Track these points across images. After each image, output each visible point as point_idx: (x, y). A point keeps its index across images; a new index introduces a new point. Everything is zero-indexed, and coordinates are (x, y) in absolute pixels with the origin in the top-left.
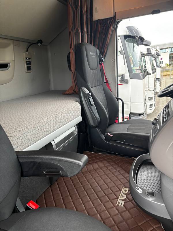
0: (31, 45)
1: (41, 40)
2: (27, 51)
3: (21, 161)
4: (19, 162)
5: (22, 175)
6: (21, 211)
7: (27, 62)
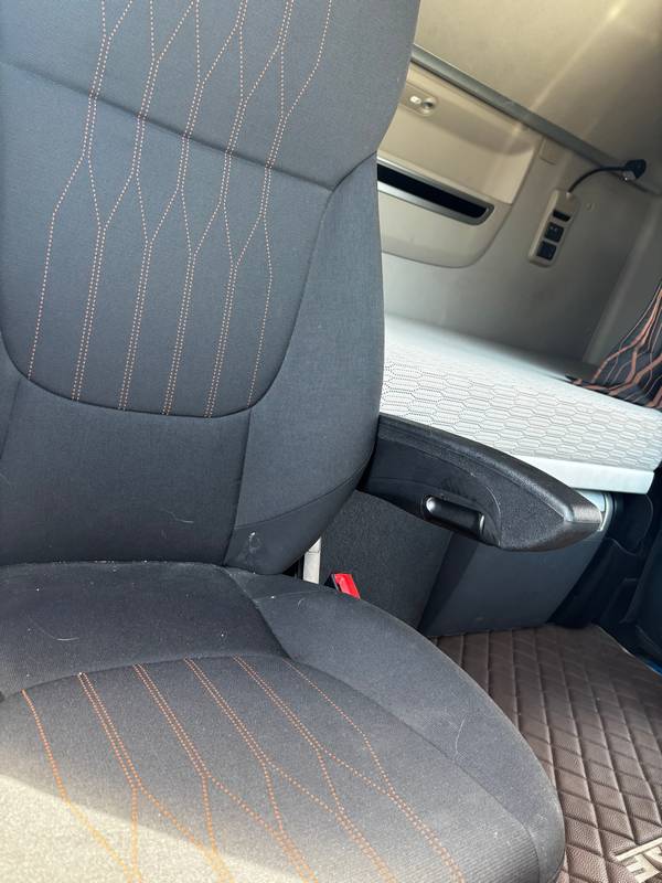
0: (595, 171)
1: (643, 163)
2: (571, 190)
3: (382, 435)
4: (377, 438)
5: (363, 483)
6: (306, 578)
7: (551, 224)
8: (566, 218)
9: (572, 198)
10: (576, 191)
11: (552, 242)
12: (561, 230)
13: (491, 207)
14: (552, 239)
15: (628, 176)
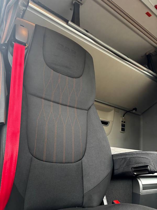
1: (136, 108)
7: (122, 124)
8: (124, 122)
9: (124, 118)
10: (125, 116)
11: (123, 128)
12: (124, 125)
13: (109, 122)
14: (123, 127)
15: (134, 111)
